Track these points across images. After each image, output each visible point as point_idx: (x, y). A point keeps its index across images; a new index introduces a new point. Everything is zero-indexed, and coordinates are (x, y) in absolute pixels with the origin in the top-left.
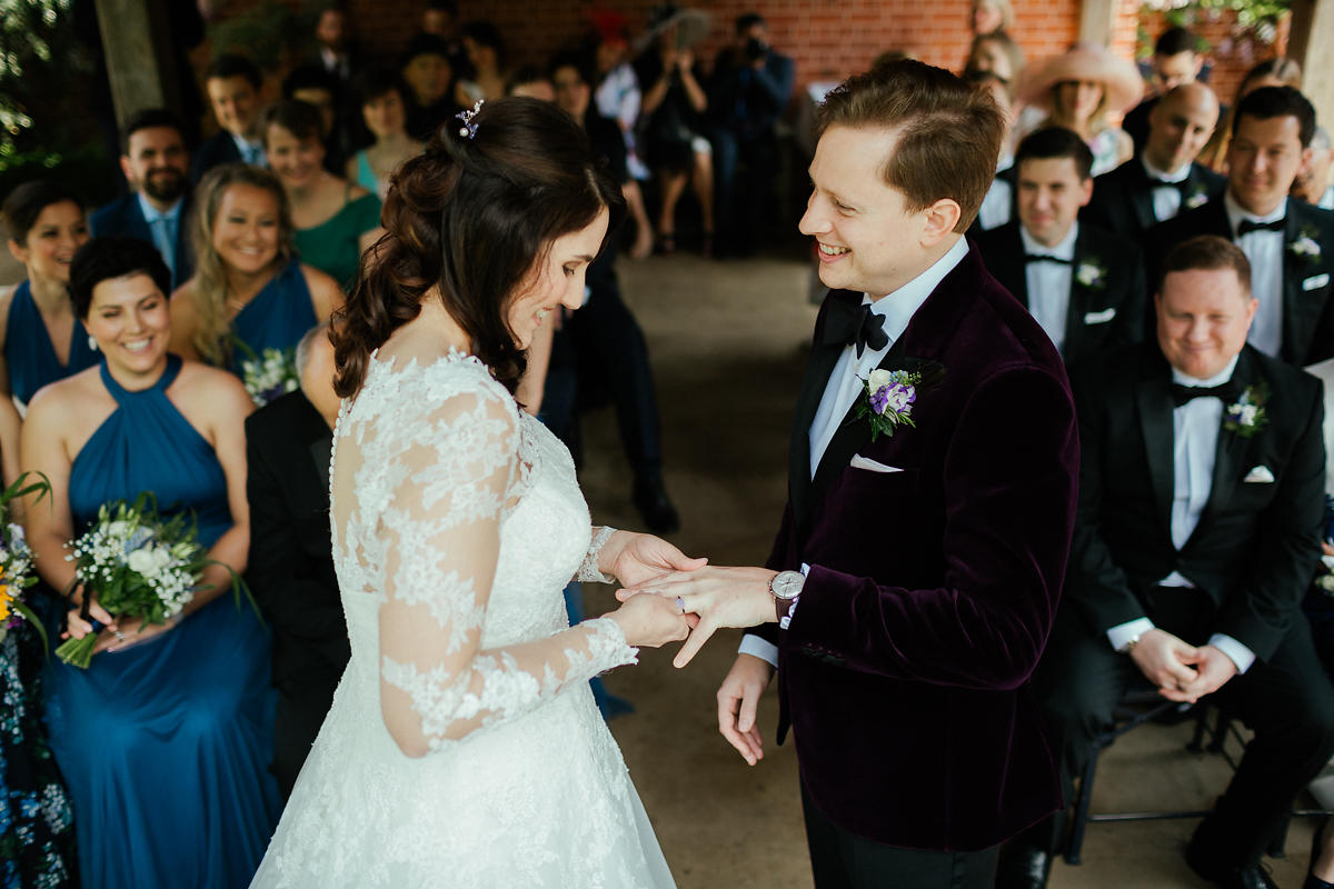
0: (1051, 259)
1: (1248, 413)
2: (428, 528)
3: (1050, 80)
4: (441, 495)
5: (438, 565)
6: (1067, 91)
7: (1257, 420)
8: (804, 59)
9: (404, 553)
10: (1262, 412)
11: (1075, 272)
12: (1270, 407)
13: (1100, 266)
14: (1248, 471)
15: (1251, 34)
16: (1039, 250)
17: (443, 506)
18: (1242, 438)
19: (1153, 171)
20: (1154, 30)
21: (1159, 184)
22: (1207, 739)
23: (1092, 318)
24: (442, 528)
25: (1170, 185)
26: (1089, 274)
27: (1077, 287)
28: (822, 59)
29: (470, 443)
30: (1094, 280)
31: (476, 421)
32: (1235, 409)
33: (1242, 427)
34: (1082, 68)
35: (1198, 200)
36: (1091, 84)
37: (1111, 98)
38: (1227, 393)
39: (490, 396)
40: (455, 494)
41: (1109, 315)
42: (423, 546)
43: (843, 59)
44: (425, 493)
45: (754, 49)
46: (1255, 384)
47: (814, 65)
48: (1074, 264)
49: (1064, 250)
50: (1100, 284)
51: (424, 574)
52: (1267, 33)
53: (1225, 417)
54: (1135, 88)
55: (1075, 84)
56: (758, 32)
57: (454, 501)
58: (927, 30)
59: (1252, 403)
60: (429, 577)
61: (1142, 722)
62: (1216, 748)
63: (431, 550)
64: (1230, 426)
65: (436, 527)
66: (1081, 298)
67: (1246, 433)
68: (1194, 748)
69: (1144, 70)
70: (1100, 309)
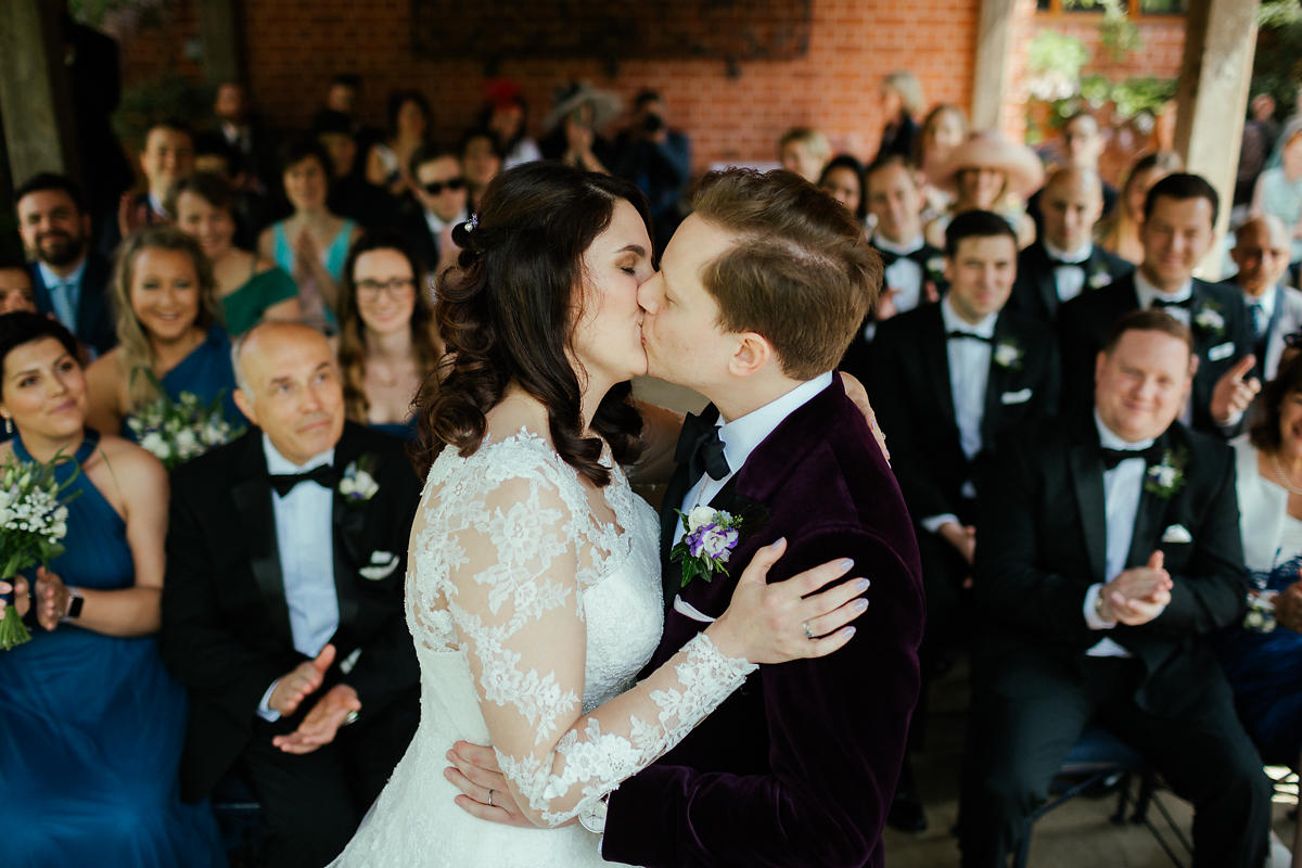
0: (973, 336)
1: (1168, 475)
2: (499, 632)
3: (954, 165)
4: (505, 597)
5: (517, 667)
6: (969, 177)
7: (1176, 482)
8: (704, 140)
9: (484, 659)
10: (1181, 475)
11: (994, 352)
12: (1188, 471)
13: (1019, 346)
14: (1163, 531)
15: (1131, 124)
16: (964, 326)
17: (509, 608)
18: (1161, 500)
19: (1054, 252)
20: (1041, 117)
21: (1060, 263)
22: (1130, 810)
23: (1009, 398)
24: (512, 630)
25: (1072, 264)
26: (1007, 354)
27: (995, 369)
28: (724, 140)
29: (526, 538)
30: (1012, 362)
31: (529, 513)
32: (1156, 470)
33: (1161, 488)
34: (982, 156)
35: (1101, 280)
36: (992, 171)
37: (1012, 184)
38: (1151, 456)
39: (544, 484)
40: (517, 595)
41: (1024, 395)
42: (498, 651)
43: (745, 141)
44: (490, 597)
45: (654, 123)
46: (1174, 449)
47: (715, 146)
48: (993, 342)
49: (985, 328)
50: (1017, 365)
51: (506, 677)
52: (1145, 123)
53: (1147, 478)
54: (1033, 172)
55: (976, 171)
56: (656, 108)
57: (516, 603)
58: (826, 114)
59: (1172, 466)
60: (511, 679)
61: (1074, 795)
62: (1140, 818)
63: (507, 654)
64: (1151, 487)
65: (506, 631)
66: (999, 378)
67: (1165, 494)
68: (1117, 820)
69: (1043, 154)
70: (1016, 389)
